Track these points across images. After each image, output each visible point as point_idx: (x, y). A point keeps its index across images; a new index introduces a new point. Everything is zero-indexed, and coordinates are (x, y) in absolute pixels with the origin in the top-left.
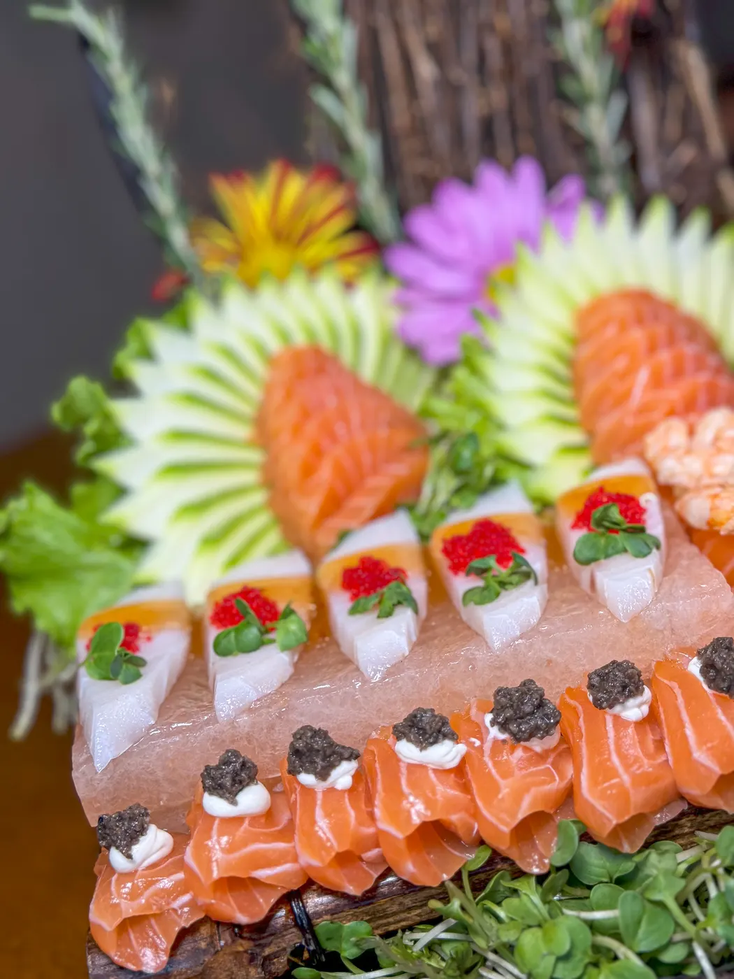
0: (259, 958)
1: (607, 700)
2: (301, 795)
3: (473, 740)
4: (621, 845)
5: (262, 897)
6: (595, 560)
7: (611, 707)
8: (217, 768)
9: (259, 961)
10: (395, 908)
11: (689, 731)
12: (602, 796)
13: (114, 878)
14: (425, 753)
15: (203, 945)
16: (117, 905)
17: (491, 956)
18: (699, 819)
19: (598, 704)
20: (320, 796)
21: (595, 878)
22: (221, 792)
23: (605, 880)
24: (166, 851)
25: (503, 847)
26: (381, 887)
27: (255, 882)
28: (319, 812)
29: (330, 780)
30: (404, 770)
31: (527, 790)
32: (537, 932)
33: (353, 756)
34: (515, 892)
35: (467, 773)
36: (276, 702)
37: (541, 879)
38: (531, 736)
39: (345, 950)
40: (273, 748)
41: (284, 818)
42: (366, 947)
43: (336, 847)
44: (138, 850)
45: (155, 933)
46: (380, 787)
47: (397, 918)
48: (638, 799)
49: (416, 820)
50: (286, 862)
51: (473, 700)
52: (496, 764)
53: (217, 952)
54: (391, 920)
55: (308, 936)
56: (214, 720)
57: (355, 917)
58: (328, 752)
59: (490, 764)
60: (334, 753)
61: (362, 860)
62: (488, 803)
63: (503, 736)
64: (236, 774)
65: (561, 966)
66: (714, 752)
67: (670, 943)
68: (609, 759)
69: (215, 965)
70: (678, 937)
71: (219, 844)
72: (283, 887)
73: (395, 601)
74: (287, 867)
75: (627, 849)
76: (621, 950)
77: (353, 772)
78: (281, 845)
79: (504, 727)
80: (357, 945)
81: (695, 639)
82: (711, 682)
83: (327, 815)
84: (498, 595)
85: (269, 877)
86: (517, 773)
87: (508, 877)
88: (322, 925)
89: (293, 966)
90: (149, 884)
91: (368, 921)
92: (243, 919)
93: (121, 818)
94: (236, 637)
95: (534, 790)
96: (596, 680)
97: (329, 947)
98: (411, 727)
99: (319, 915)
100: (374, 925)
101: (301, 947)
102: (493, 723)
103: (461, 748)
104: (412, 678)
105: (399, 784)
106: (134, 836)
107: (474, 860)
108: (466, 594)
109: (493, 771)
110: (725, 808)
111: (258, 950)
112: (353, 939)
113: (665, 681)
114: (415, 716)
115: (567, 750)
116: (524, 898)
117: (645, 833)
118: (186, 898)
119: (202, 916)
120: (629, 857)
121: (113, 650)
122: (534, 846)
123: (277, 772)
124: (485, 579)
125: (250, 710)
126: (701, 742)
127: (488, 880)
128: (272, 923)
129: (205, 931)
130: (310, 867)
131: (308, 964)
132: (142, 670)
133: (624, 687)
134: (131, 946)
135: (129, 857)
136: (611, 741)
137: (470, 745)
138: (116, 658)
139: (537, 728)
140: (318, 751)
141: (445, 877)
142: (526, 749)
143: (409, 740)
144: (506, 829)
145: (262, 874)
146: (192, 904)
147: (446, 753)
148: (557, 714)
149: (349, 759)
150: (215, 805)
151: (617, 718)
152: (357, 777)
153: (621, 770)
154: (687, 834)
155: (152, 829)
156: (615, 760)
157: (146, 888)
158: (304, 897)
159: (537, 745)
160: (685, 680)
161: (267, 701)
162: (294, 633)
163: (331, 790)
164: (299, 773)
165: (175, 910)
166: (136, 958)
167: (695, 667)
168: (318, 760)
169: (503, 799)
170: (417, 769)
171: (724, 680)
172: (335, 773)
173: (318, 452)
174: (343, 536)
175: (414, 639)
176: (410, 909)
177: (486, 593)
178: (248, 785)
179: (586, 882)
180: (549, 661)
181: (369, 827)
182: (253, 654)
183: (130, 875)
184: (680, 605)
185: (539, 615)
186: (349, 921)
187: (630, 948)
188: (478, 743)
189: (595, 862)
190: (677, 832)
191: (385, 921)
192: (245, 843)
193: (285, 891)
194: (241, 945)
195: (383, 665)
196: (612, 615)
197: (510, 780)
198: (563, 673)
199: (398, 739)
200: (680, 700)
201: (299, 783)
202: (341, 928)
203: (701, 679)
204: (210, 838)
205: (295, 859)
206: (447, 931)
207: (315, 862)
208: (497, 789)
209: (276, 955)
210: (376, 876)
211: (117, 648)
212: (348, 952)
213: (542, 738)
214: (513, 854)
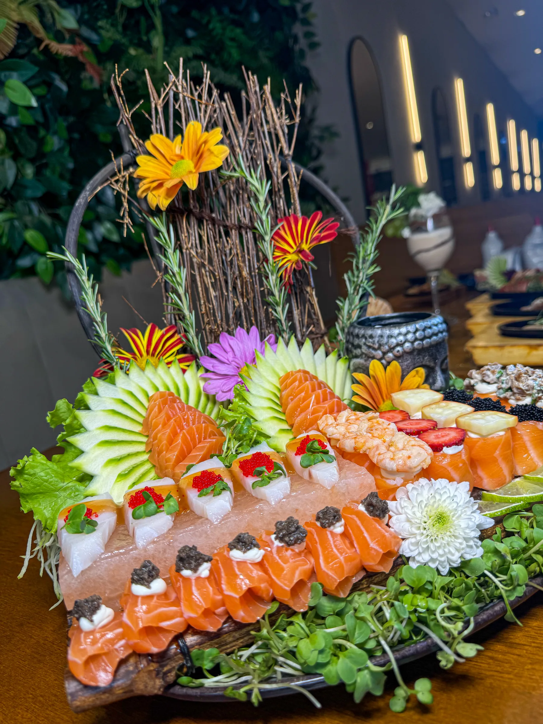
0: (161, 673)
1: (327, 523)
2: (183, 582)
3: (267, 548)
4: (340, 594)
5: (164, 637)
6: (310, 466)
7: (329, 526)
8: (140, 570)
9: (161, 675)
10: (231, 639)
11: (366, 535)
12: (332, 569)
13: (82, 635)
14: (246, 554)
15: (131, 668)
16: (85, 649)
17: (281, 659)
18: (370, 580)
19: (323, 526)
20: (193, 581)
21: (327, 613)
22: (142, 582)
23: (332, 613)
24: (110, 618)
25: (286, 599)
26: (224, 628)
27: (161, 630)
28: (194, 589)
29: (199, 572)
30: (235, 565)
31: (297, 568)
32: (306, 640)
33: (209, 560)
34: (291, 623)
35: (265, 565)
36: (167, 537)
37: (304, 615)
38: (295, 543)
39: (206, 665)
40: (165, 561)
41: (173, 596)
42: (217, 661)
43: (204, 606)
44: (96, 618)
45: (106, 664)
46: (223, 574)
47: (231, 645)
48: (347, 569)
49: (245, 588)
50: (177, 617)
51: (263, 531)
52: (280, 557)
53: (139, 671)
54: (228, 646)
55: (188, 658)
56: (136, 548)
57: (211, 646)
58: (198, 557)
59: (277, 558)
60: (201, 558)
61: (215, 614)
62: (278, 576)
63: (281, 545)
64: (150, 572)
65: (320, 656)
66: (379, 543)
67: (370, 639)
68: (332, 551)
69: (137, 679)
70: (372, 635)
71: (142, 609)
72: (175, 631)
73: (222, 488)
74: (177, 620)
75: (342, 596)
76: (348, 644)
77: (209, 568)
78: (174, 608)
79: (281, 539)
80: (212, 661)
81: (358, 497)
82: (370, 512)
83: (198, 589)
84: (269, 482)
85: (168, 626)
86: (291, 561)
87: (286, 617)
88: (194, 651)
89: (178, 676)
90: (102, 636)
91: (217, 648)
92: (155, 650)
93: (87, 601)
94: (144, 509)
95: (300, 568)
96: (321, 515)
97: (197, 664)
98: (238, 542)
99: (193, 646)
100: (220, 649)
101: (183, 665)
102: (276, 539)
103: (262, 552)
104: (235, 521)
105: (234, 571)
106: (94, 609)
107: (270, 609)
108: (253, 484)
109: (279, 561)
110: (384, 571)
111: (161, 669)
112: (210, 658)
113: (350, 516)
114: (240, 536)
115: (309, 551)
116: (296, 625)
117: (350, 587)
118: (122, 642)
119: (130, 651)
120: (342, 600)
121: (80, 518)
122: (299, 598)
123: (167, 575)
124: (262, 477)
125: (154, 542)
126: (372, 540)
127: (277, 620)
128: (169, 652)
129: (132, 661)
130: (191, 618)
131: (186, 675)
132: (96, 528)
133: (335, 517)
134: (92, 672)
135: (92, 621)
136: (332, 542)
137: (266, 550)
138: (83, 521)
139: (298, 539)
140: (192, 557)
141: (259, 618)
142: (293, 550)
143: (238, 549)
144: (288, 589)
145: (165, 624)
146: (126, 646)
147: (255, 554)
148: (305, 532)
149: (207, 561)
150: (139, 590)
151: (332, 532)
152: (211, 571)
153: (339, 555)
154: (365, 588)
155: (103, 607)
156: (335, 550)
157: (101, 638)
158: (185, 637)
159: (297, 548)
160: (358, 514)
161: (163, 537)
162: (173, 506)
163: (198, 578)
164: (182, 570)
165: (116, 650)
166: (95, 679)
167: (362, 508)
168: (193, 562)
169: (286, 574)
170: (241, 564)
171: (377, 511)
172: (201, 568)
173: (175, 434)
174: (189, 468)
175: (232, 505)
176: (238, 639)
177: (263, 482)
178: (155, 579)
179: (323, 616)
180: (297, 510)
181: (218, 595)
182: (153, 517)
183: (92, 632)
184: (351, 481)
185: (289, 489)
186: (208, 648)
187: (352, 643)
188: (269, 549)
189: (327, 605)
190: (361, 587)
191: (225, 647)
192: (156, 607)
193: (176, 634)
194: (152, 666)
195: (220, 516)
196: (323, 486)
197: (288, 564)
198: (303, 516)
199: (231, 549)
200: (359, 522)
201: (182, 576)
202: (203, 652)
203: (366, 512)
204: (137, 606)
205: (182, 615)
206: (258, 648)
207: (193, 615)
208: (283, 569)
209: (169, 671)
210: (222, 621)
211: (83, 517)
212: (207, 665)
213: (300, 543)
214: (291, 604)
